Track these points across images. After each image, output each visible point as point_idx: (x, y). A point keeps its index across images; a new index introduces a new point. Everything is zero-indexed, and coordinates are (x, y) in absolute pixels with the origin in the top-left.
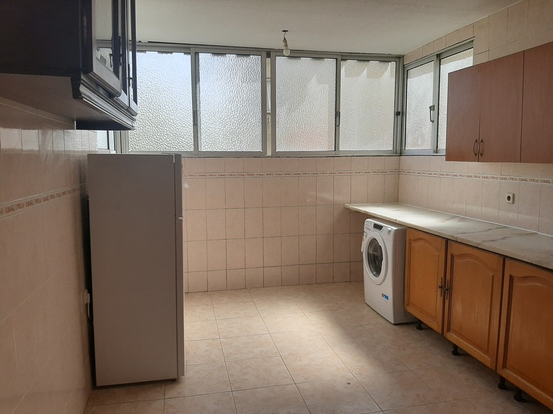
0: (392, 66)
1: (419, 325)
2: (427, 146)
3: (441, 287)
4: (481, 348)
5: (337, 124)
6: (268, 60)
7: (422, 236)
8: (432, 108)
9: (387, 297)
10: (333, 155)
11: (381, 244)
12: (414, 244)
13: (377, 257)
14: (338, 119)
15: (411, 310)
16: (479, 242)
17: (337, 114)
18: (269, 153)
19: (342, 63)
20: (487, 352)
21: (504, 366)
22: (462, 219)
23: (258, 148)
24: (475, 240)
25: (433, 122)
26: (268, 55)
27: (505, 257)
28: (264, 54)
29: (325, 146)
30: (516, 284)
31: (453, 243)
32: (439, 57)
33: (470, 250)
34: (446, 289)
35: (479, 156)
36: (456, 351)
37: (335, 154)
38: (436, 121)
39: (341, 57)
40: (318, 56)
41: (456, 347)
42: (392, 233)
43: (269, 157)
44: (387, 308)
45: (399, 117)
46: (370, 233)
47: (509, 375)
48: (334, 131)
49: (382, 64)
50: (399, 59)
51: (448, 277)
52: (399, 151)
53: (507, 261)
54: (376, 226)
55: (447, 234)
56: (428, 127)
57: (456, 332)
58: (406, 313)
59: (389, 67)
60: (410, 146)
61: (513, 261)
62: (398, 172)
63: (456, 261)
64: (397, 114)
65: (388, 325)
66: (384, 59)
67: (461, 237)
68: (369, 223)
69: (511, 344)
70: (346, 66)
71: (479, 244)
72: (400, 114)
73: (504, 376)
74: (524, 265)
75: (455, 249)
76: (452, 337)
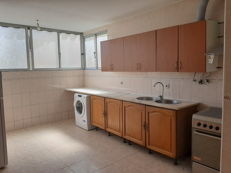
0: (79, 36)
1: (97, 129)
2: (94, 66)
3: (104, 114)
4: (117, 131)
5: (60, 57)
6: (29, 31)
7: (96, 97)
8: (95, 53)
9: (85, 121)
10: (59, 69)
11: (82, 102)
12: (93, 101)
13: (80, 107)
14: (60, 55)
15: (93, 124)
16: (114, 97)
17: (59, 54)
18: (31, 69)
19: (60, 34)
20: (119, 132)
21: (125, 135)
22: (108, 91)
23: (26, 67)
24: (113, 97)
25: (95, 58)
26: (29, 28)
27: (122, 101)
28: (27, 28)
29: (55, 66)
30: (126, 108)
31: (107, 98)
32: (96, 35)
33: (112, 100)
34: (105, 114)
35: (112, 70)
36: (110, 134)
37: (60, 69)
38: (96, 57)
39: (60, 32)
40: (50, 30)
41: (110, 133)
42: (86, 97)
43: (31, 71)
44: (85, 125)
45: (83, 55)
46: (77, 98)
47: (127, 137)
48: (59, 60)
49: (75, 35)
50: (81, 34)
51: (106, 110)
52: (84, 68)
53: (123, 102)
54: (79, 96)
55: (104, 96)
56: (94, 60)
57: (110, 128)
58: (92, 125)
59: (78, 37)
60: (87, 66)
61: (125, 102)
62: (84, 75)
63: (108, 104)
64: (82, 54)
65: (86, 131)
66: (76, 33)
67: (109, 96)
68: (76, 95)
69: (127, 127)
70: (62, 35)
71: (115, 98)
72: (83, 54)
73: (125, 138)
74: (128, 102)
75: (107, 100)
76: (109, 130)
